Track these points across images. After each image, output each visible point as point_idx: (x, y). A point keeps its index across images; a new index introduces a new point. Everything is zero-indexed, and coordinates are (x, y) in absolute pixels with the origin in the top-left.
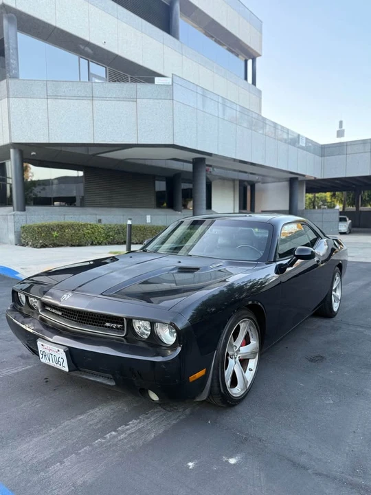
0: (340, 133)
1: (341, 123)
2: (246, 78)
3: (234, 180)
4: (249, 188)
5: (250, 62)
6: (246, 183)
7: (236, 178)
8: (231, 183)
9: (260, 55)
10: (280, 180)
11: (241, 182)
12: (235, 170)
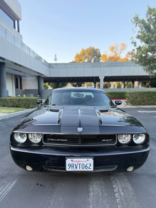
0: (55, 60)
1: (56, 55)
2: (15, 27)
3: (12, 75)
4: (19, 79)
5: (16, 22)
6: (17, 77)
7: (13, 73)
8: (10, 76)
9: (21, 20)
10: (33, 76)
11: (16, 76)
12: (12, 69)
